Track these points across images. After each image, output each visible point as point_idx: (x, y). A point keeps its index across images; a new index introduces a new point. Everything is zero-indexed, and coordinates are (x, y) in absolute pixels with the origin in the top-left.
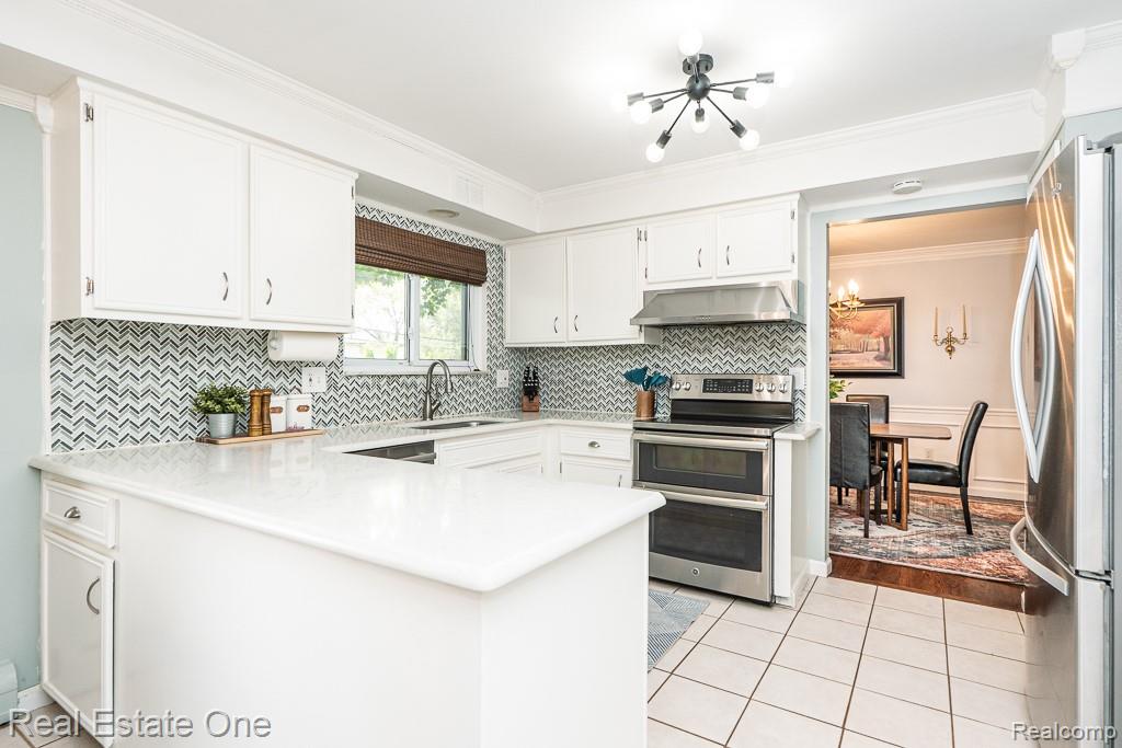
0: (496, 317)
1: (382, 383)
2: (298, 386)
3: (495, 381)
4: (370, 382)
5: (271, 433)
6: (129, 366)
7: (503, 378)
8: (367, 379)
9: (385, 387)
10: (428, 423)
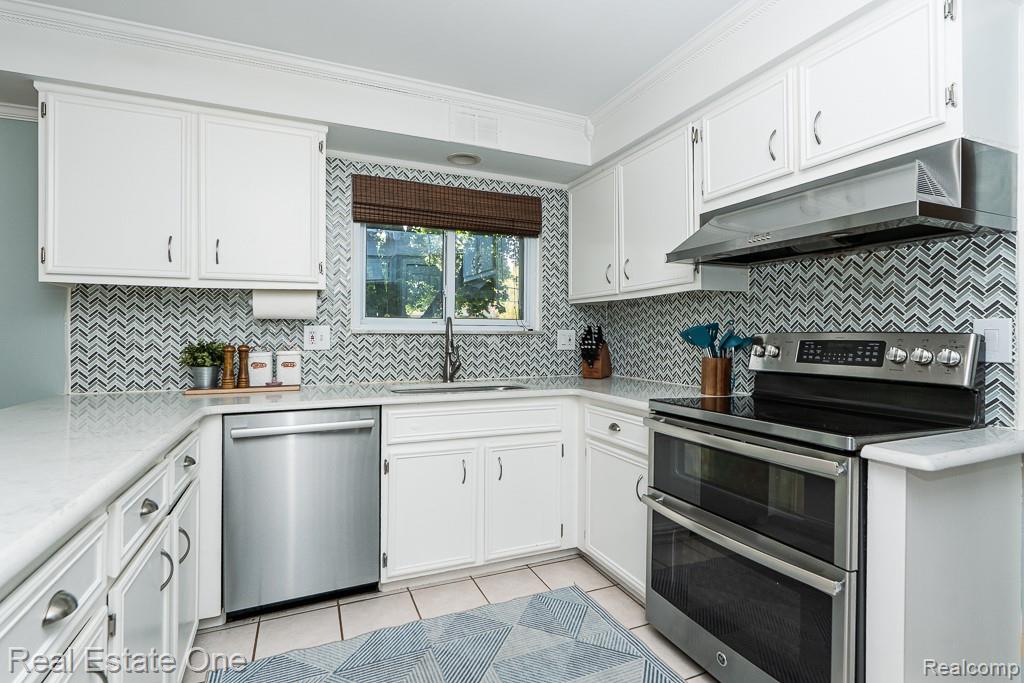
0: (558, 270)
1: (398, 342)
2: (300, 344)
3: (555, 343)
4: (383, 340)
5: (249, 387)
6: (135, 324)
7: (567, 340)
8: (380, 338)
9: (403, 346)
10: (449, 385)
